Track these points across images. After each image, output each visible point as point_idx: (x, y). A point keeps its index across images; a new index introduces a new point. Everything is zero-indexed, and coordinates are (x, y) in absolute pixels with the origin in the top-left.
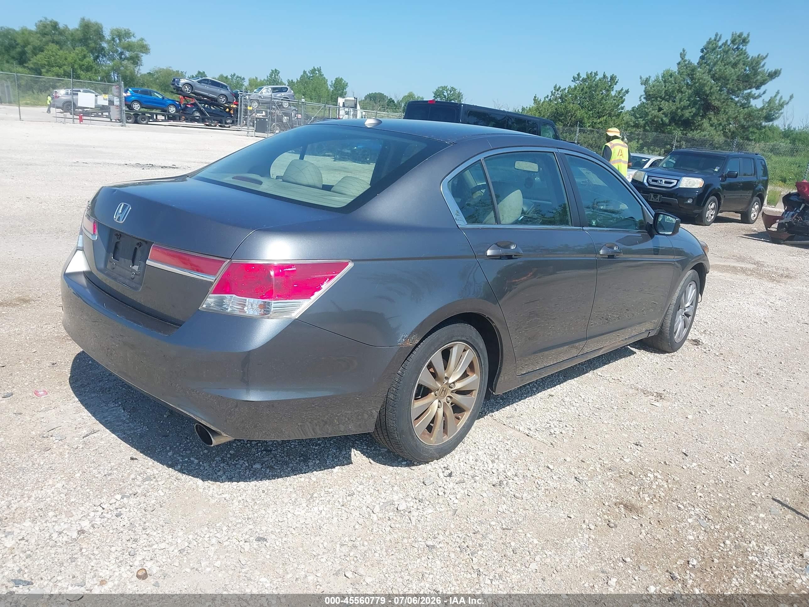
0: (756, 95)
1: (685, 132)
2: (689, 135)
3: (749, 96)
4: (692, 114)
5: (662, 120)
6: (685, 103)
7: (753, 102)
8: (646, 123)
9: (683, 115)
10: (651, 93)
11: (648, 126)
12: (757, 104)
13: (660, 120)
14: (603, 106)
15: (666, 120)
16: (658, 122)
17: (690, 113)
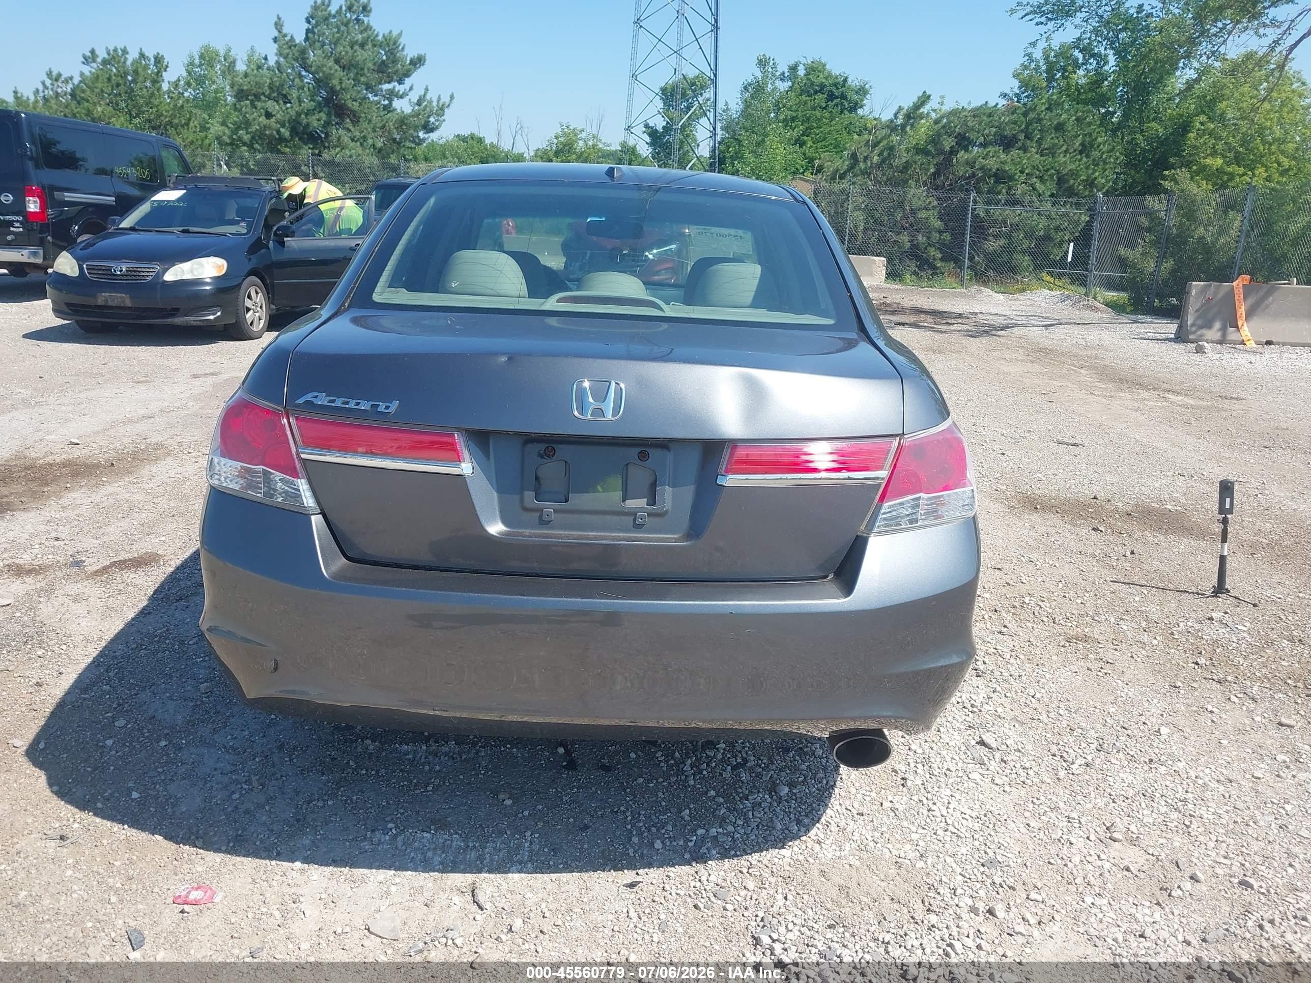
0: (401, 93)
1: (317, 152)
2: (326, 156)
3: (392, 95)
4: (323, 122)
5: (278, 132)
6: (307, 104)
7: (397, 104)
8: (253, 138)
9: (308, 125)
10: (245, 88)
11: (257, 143)
12: (403, 106)
13: (275, 132)
14: (155, 109)
15: (286, 133)
16: (272, 135)
17: (318, 120)
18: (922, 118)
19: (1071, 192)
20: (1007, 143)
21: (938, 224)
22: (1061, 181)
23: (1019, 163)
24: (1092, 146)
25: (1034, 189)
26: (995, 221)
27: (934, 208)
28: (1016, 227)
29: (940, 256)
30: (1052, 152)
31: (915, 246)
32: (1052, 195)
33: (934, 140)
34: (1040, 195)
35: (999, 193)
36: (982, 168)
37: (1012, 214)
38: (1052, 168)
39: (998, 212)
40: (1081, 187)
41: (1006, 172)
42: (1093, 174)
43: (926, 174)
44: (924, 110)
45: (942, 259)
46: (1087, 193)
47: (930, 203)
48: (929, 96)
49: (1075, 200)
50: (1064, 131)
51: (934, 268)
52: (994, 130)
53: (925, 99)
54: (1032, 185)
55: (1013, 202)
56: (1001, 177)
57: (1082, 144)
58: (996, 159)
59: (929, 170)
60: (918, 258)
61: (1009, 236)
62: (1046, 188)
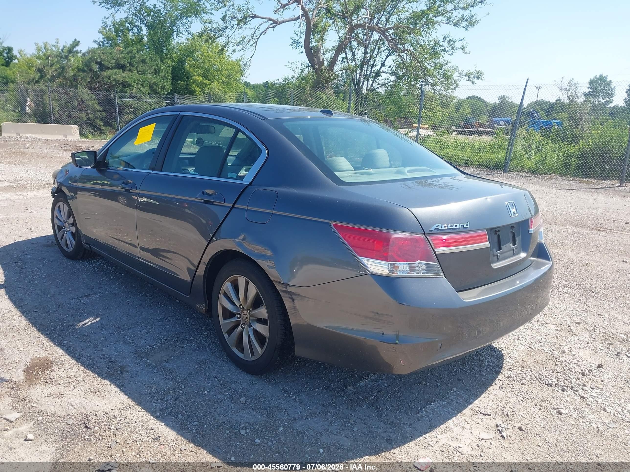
18: (78, 53)
19: (156, 93)
20: (122, 67)
21: (98, 108)
22: (151, 87)
23: (132, 78)
24: (159, 71)
25: (141, 91)
26: (126, 106)
27: (94, 99)
28: (136, 109)
29: (102, 124)
30: (143, 73)
31: (88, 119)
32: (149, 94)
33: (87, 64)
34: (144, 93)
35: (126, 92)
36: (115, 80)
37: (134, 102)
38: (146, 80)
39: (128, 101)
40: (160, 90)
41: (127, 82)
42: (164, 83)
43: (85, 82)
44: (77, 48)
45: (104, 125)
46: (163, 92)
47: (91, 97)
48: (79, 42)
49: (158, 96)
50: (146, 64)
51: (101, 130)
52: (114, 61)
53: (76, 43)
54: (139, 88)
55: (132, 97)
56: (125, 85)
57: (155, 70)
58: (119, 75)
59: (86, 80)
60: (91, 125)
61: (134, 113)
62: (146, 90)
